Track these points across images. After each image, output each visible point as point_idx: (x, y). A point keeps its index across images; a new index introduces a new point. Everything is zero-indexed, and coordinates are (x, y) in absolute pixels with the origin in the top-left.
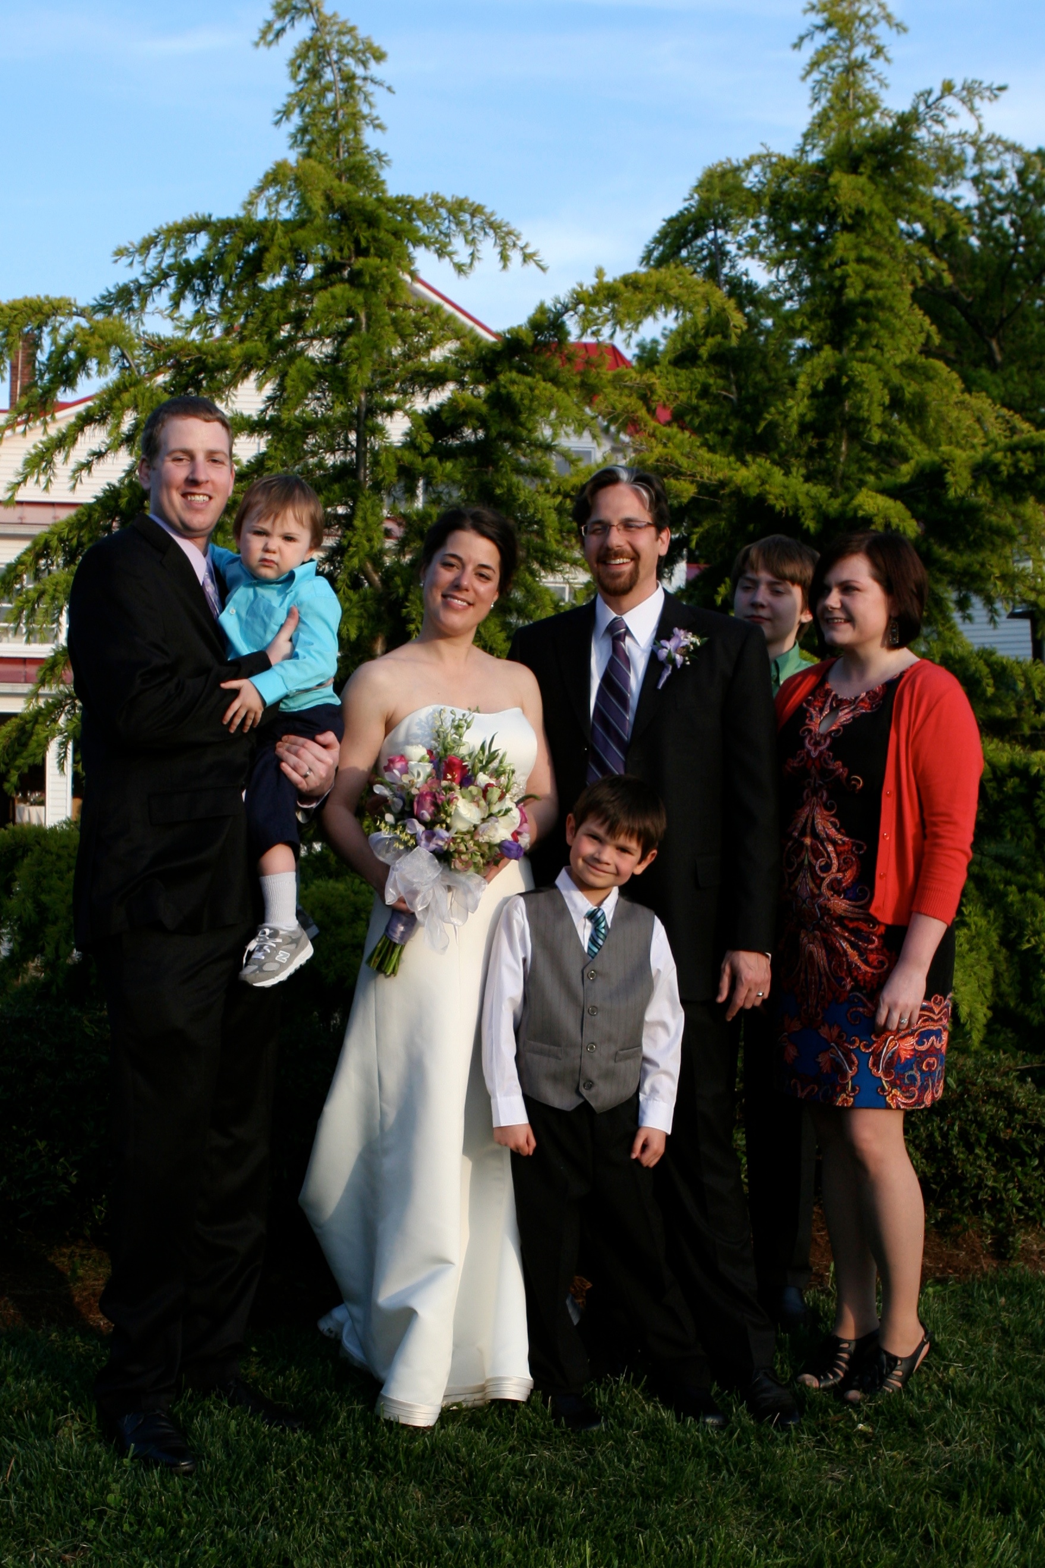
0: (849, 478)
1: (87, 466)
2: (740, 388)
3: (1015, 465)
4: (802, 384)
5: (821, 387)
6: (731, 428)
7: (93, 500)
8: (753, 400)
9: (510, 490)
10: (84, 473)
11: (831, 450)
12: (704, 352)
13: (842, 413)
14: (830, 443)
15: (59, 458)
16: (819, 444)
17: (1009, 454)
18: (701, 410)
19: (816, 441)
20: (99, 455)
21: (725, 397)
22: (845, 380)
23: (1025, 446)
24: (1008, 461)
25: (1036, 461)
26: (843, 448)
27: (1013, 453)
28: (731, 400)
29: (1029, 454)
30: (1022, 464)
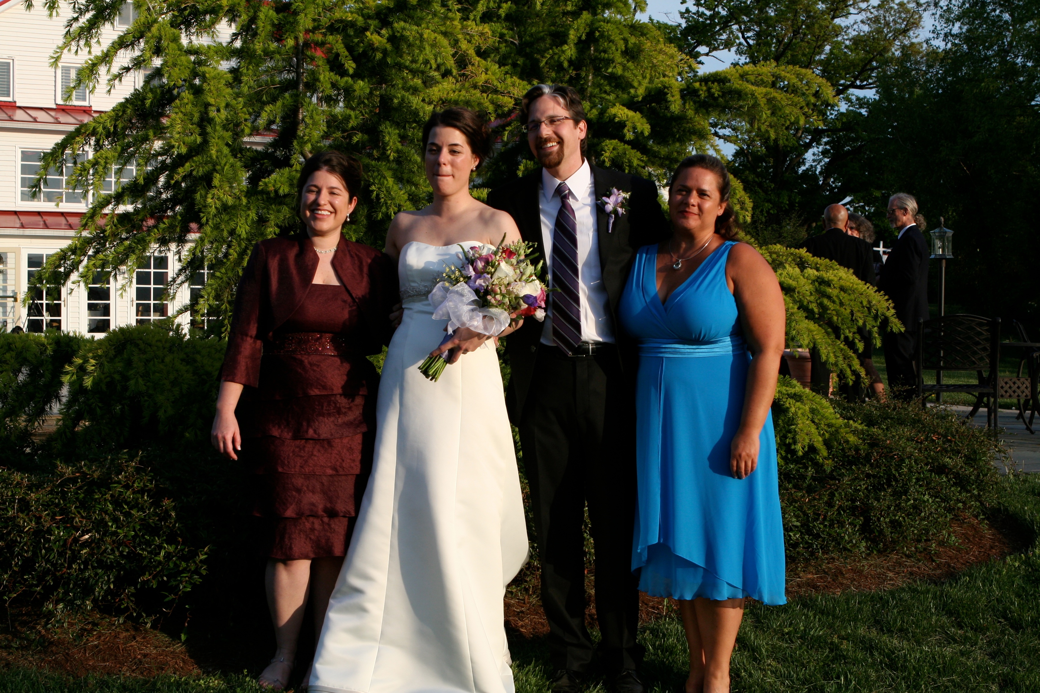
0: (595, 97)
1: (119, 76)
2: (520, 37)
3: (709, 90)
4: (572, 35)
5: (584, 37)
6: (519, 62)
7: (123, 101)
8: (530, 44)
9: (403, 100)
10: (117, 82)
11: (584, 78)
12: (502, 12)
13: (590, 54)
14: (583, 74)
15: (102, 69)
16: (576, 74)
17: (703, 84)
18: (500, 50)
19: (574, 72)
20: (127, 69)
21: (512, 42)
22: (597, 34)
23: (712, 79)
24: (704, 88)
25: (721, 88)
26: (590, 78)
27: (706, 84)
28: (515, 44)
29: (716, 84)
30: (713, 90)
